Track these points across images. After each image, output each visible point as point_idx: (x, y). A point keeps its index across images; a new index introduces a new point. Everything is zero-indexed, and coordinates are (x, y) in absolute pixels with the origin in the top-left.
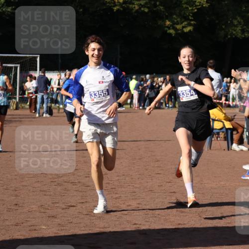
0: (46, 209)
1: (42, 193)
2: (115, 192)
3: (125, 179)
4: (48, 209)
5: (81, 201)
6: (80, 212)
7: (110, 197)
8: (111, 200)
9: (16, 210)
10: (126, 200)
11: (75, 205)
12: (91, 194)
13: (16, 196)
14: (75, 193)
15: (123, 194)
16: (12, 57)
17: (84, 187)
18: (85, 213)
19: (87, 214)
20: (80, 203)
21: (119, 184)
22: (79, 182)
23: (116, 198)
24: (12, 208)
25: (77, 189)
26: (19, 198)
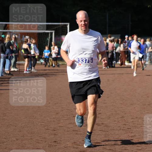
0: (78, 145)
1: (74, 132)
2: (131, 132)
3: (138, 121)
4: (80, 145)
5: (105, 139)
6: (104, 148)
7: (127, 136)
9: (55, 146)
11: (100, 142)
12: (112, 134)
13: (55, 135)
14: (100, 132)
15: (137, 133)
17: (106, 128)
18: (108, 149)
19: (110, 150)
21: (133, 125)
22: (102, 123)
23: (132, 137)
24: (53, 144)
25: (101, 129)
26: (57, 136)
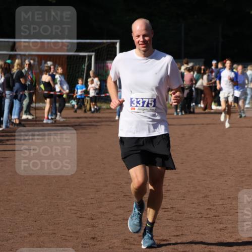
0: (131, 244)
2: (219, 222)
3: (231, 204)
4: (134, 244)
5: (175, 234)
6: (174, 249)
7: (213, 228)
8: (213, 232)
9: (93, 245)
10: (233, 232)
11: (168, 239)
12: (188, 224)
13: (93, 226)
14: (167, 222)
15: (229, 224)
16: (85, 43)
17: (178, 215)
20: (174, 236)
21: (223, 211)
22: (172, 207)
23: (221, 230)
24: (89, 243)
25: (169, 217)
26: (97, 229)
